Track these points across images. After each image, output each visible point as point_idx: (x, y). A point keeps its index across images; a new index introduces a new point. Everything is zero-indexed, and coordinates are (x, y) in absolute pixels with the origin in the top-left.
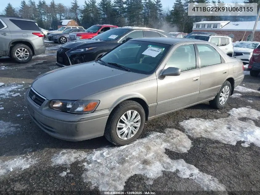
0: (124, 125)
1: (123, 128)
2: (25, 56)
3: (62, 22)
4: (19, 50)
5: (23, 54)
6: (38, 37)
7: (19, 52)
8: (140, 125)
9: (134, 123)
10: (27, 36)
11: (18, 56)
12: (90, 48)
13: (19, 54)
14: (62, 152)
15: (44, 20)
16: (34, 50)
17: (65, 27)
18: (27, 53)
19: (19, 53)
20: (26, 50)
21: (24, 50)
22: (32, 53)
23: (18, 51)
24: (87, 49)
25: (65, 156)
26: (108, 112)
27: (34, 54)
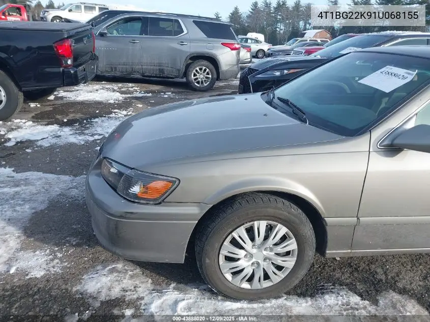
0: (242, 253)
1: (239, 259)
2: (205, 81)
3: (305, 33)
4: (199, 70)
5: (202, 76)
6: (229, 49)
7: (198, 73)
8: (293, 263)
9: (277, 254)
10: (213, 48)
11: (195, 79)
12: (292, 71)
13: (196, 75)
14: (113, 266)
15: (279, 30)
16: (220, 71)
17: (298, 40)
18: (208, 76)
19: (198, 75)
20: (208, 70)
21: (205, 70)
22: (215, 76)
23: (196, 71)
24: (286, 72)
25: (109, 278)
26: (196, 212)
27: (218, 79)
